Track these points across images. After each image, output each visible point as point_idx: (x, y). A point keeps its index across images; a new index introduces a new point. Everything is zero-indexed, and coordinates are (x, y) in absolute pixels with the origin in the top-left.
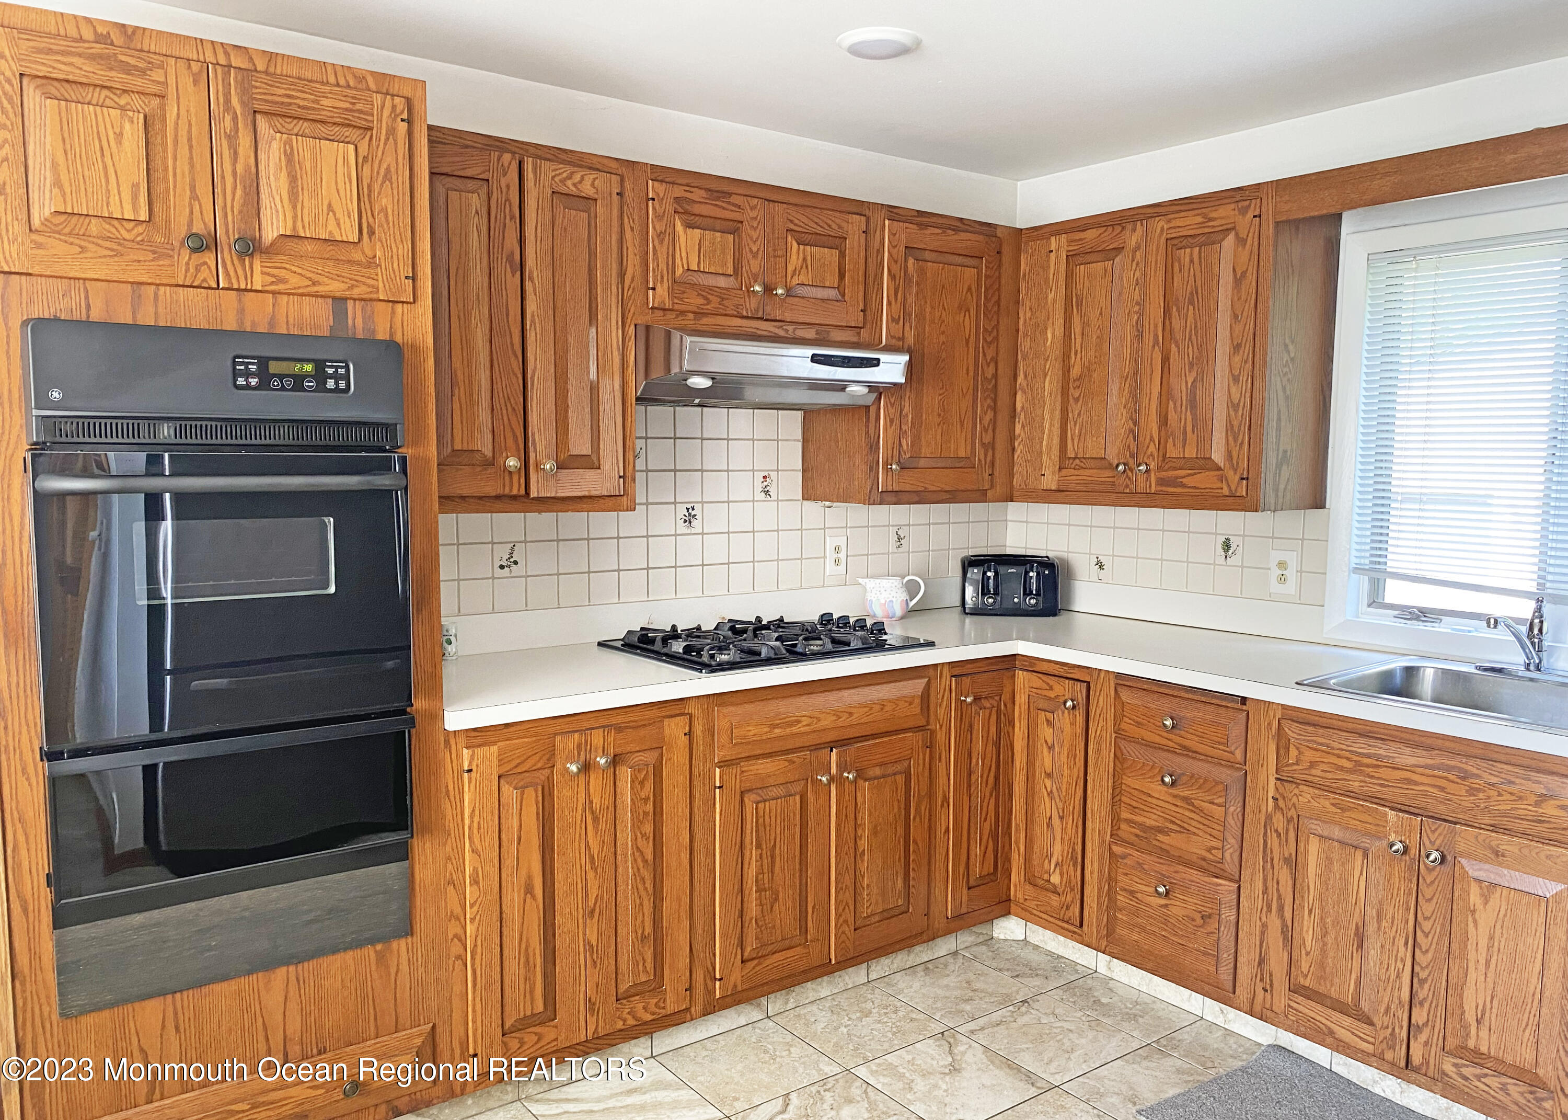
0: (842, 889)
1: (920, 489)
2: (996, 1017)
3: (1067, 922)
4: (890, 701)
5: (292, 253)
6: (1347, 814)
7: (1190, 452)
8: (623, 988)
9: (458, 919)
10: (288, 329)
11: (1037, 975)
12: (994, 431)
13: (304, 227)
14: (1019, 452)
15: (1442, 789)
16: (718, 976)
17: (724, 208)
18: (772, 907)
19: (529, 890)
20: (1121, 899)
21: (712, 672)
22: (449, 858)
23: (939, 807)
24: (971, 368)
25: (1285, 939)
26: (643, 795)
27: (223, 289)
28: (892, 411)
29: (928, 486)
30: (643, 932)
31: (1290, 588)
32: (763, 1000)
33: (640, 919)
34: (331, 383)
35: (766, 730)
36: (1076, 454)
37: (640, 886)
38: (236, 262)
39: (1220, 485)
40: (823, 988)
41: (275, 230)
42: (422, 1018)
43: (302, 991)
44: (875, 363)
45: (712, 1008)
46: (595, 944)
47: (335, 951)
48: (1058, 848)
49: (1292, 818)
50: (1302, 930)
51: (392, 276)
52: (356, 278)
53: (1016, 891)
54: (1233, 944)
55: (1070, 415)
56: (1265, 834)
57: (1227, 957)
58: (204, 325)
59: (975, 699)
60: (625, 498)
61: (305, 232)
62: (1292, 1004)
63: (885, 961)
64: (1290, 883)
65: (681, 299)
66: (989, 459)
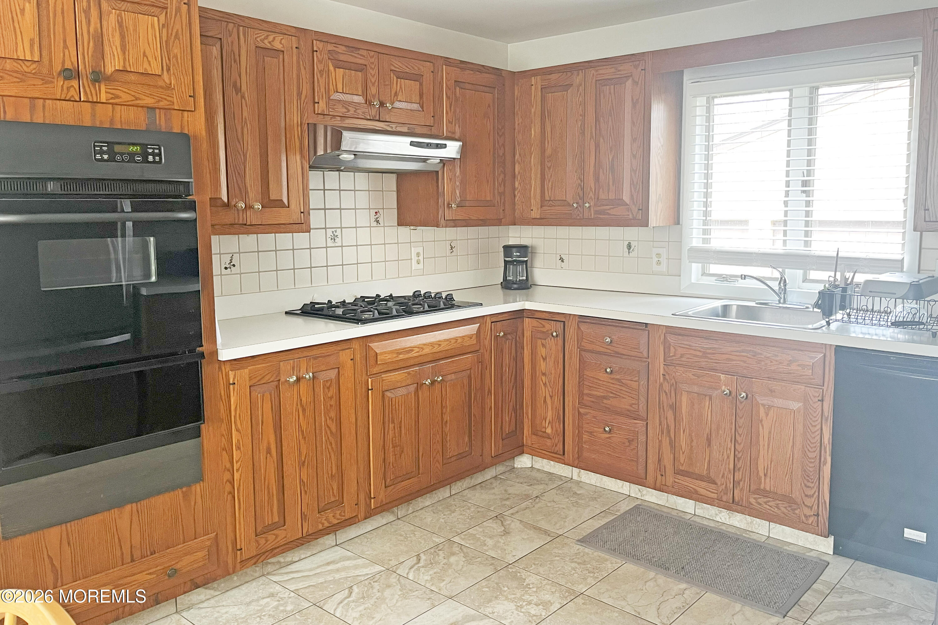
0: (435, 443)
1: (467, 218)
2: (523, 505)
3: (556, 453)
4: (460, 337)
5: (123, 80)
6: (701, 379)
7: (612, 196)
8: (322, 505)
9: (229, 470)
10: (121, 125)
11: (541, 483)
12: (504, 186)
13: (130, 65)
14: (518, 197)
15: (745, 362)
16: (372, 496)
17: (355, 57)
18: (401, 456)
19: (269, 451)
20: (585, 437)
21: (365, 323)
22: (223, 435)
23: (486, 397)
24: (492, 150)
25: (671, 447)
26: (329, 395)
27: (83, 101)
28: (450, 174)
29: (471, 217)
30: (332, 473)
31: (663, 268)
32: (395, 509)
33: (329, 466)
34: (151, 158)
35: (395, 355)
36: (550, 198)
37: (329, 447)
38: (91, 85)
39: (627, 213)
40: (427, 501)
41: (113, 67)
42: (210, 529)
43: (140, 517)
44: (445, 146)
45: (369, 514)
46: (305, 481)
47: (159, 493)
48: (550, 413)
49: (673, 384)
50: (680, 441)
51: (182, 95)
52: (161, 96)
53: (527, 439)
54: (645, 453)
55: (546, 177)
56: (659, 394)
57: (642, 460)
58: (72, 123)
59: (504, 334)
60: (304, 225)
61: (130, 68)
62: (676, 480)
63: (459, 484)
64: (673, 418)
65: (333, 109)
66: (502, 201)
